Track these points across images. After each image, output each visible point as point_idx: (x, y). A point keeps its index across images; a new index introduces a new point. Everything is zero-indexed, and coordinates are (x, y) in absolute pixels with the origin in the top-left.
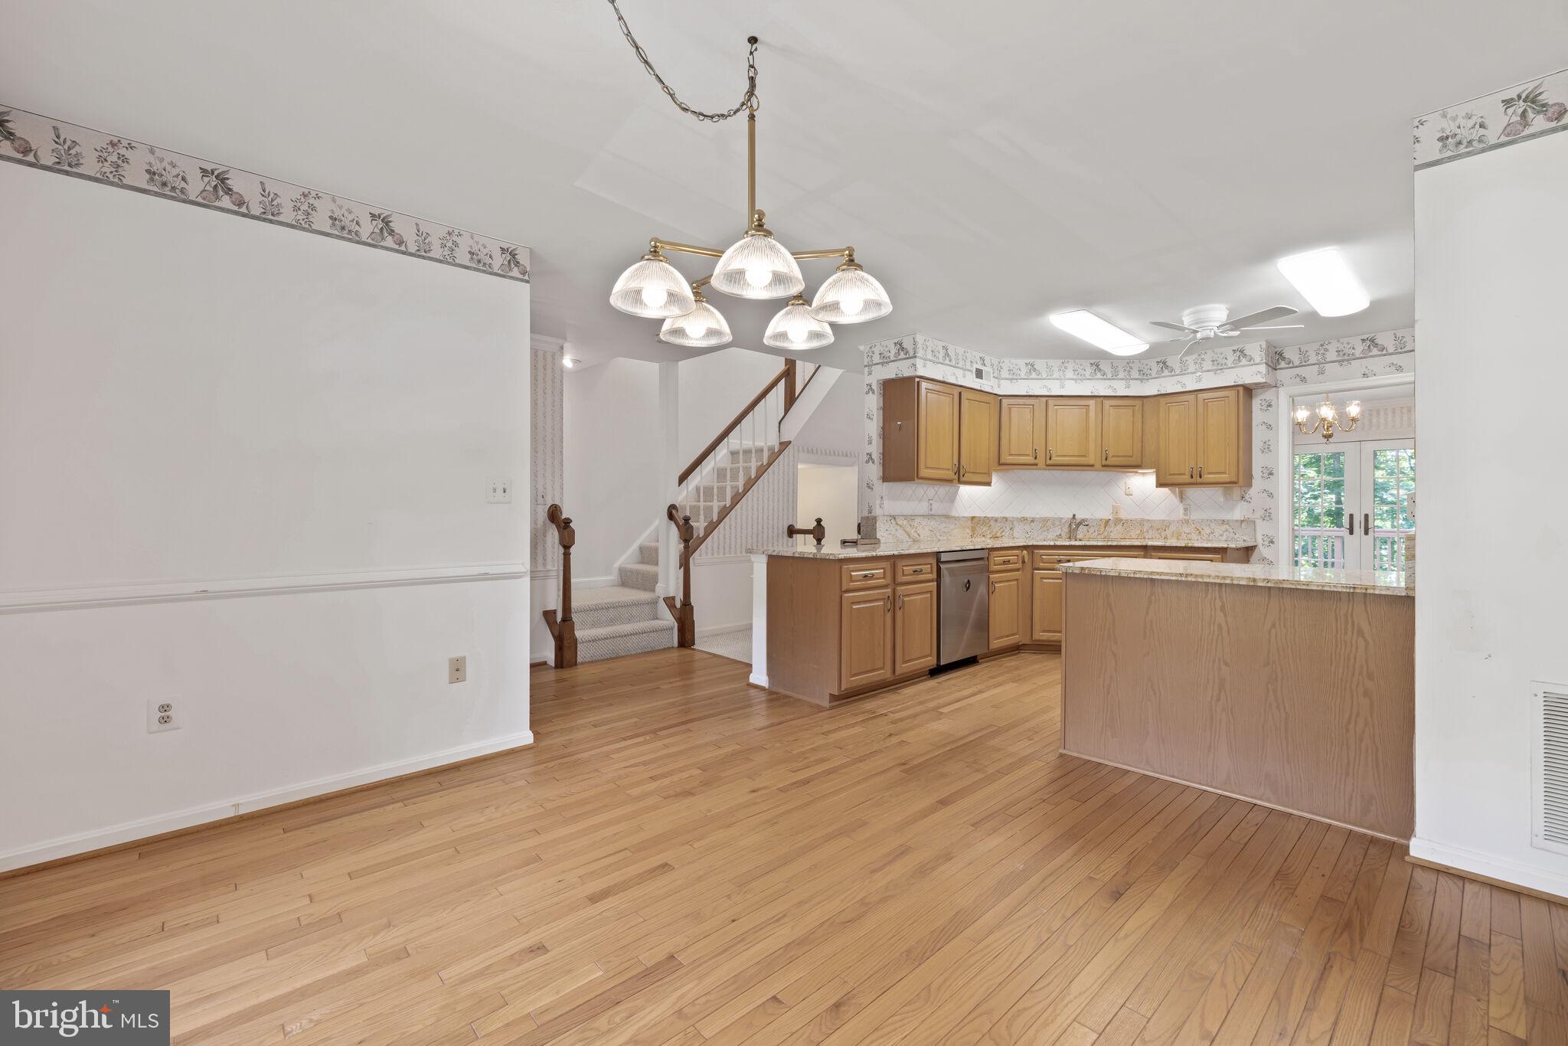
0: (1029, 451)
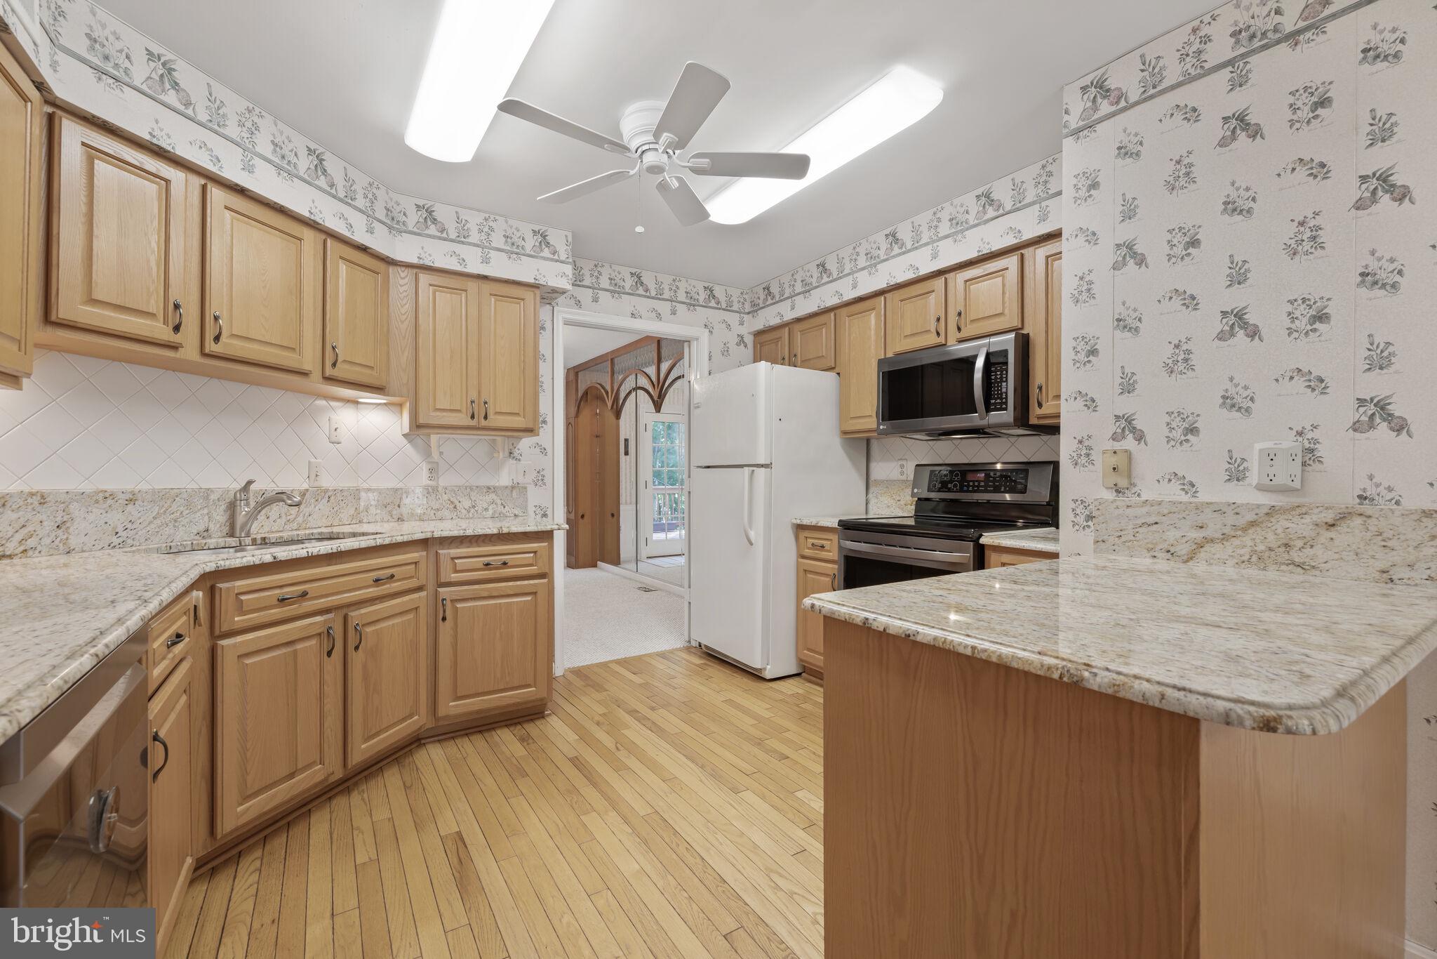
0: (155, 305)
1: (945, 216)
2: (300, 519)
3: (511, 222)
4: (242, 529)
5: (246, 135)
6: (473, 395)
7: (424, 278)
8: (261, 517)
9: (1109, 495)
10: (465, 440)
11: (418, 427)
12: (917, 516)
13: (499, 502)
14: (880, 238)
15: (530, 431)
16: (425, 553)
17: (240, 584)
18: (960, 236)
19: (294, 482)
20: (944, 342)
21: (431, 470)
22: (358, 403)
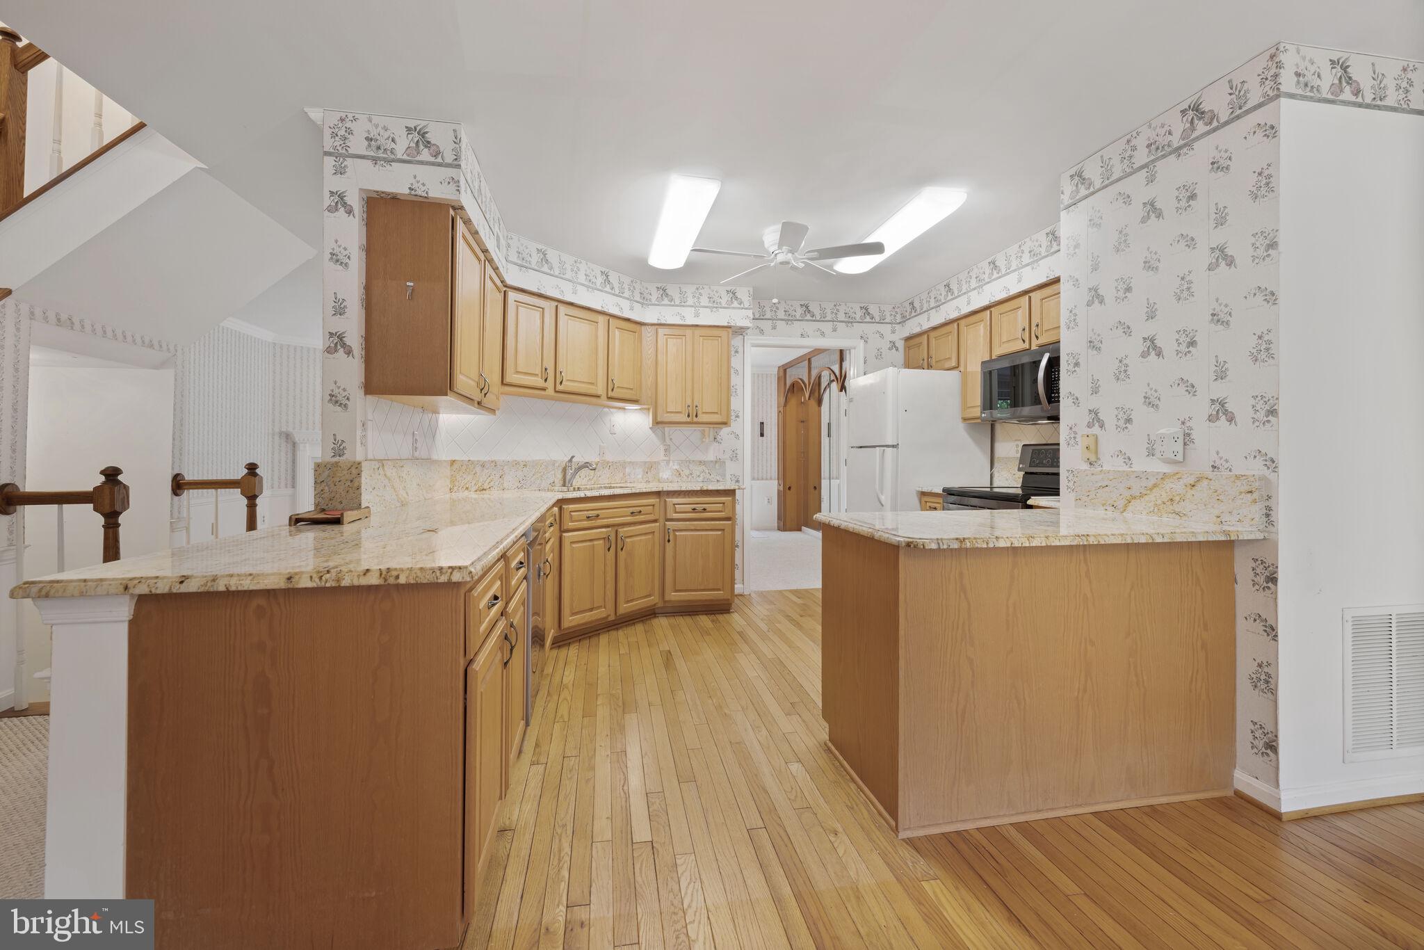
0: (538, 371)
1: (1026, 250)
2: (595, 478)
3: (712, 287)
4: (569, 482)
5: (574, 274)
6: (689, 402)
7: (661, 331)
8: (577, 476)
9: (1085, 466)
10: (687, 430)
11: (657, 423)
12: (1023, 487)
13: (707, 471)
14: (985, 264)
15: (725, 423)
16: (658, 500)
17: (572, 507)
18: (1036, 264)
19: (592, 458)
20: (1028, 348)
21: (666, 450)
22: (625, 409)
